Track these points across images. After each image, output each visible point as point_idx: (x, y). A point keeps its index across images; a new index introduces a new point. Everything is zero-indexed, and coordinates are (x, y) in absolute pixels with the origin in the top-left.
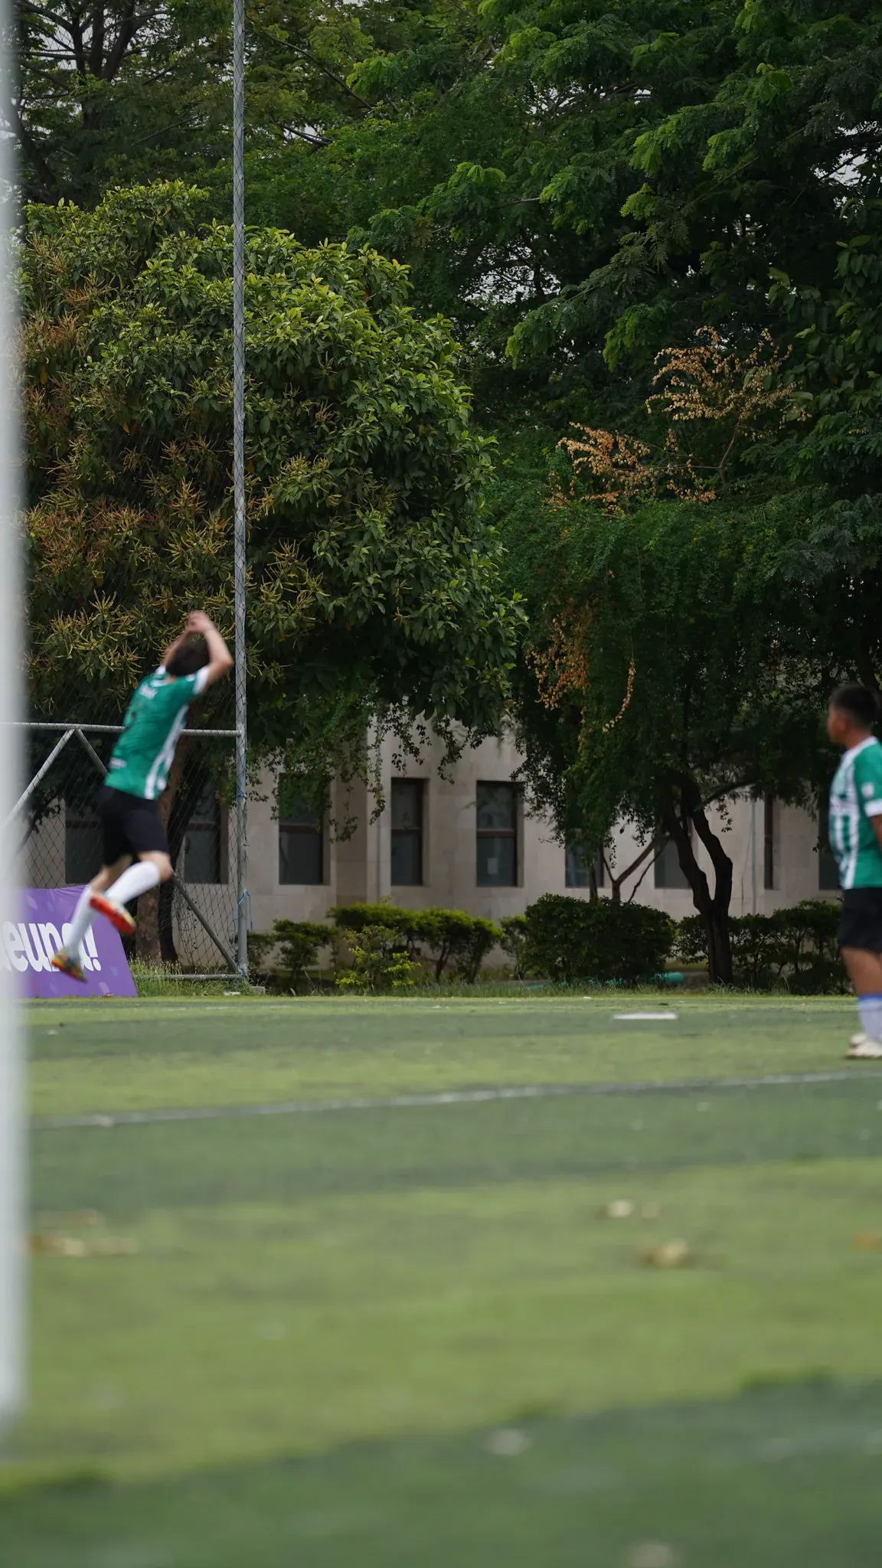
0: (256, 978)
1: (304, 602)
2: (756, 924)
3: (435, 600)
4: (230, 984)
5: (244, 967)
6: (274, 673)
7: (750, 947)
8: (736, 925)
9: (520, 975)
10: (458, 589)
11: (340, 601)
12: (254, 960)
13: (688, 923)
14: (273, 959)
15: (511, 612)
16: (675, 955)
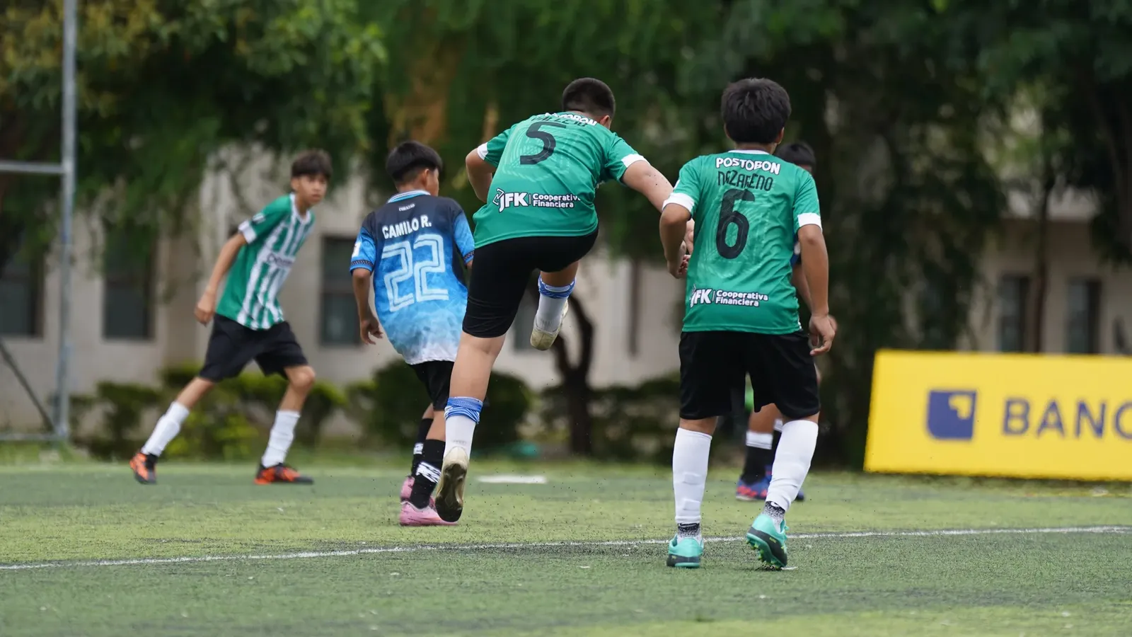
0: (77, 442)
1: (136, 25)
2: (621, 394)
3: (282, 31)
4: (48, 446)
5: (64, 428)
6: (105, 104)
7: (614, 417)
8: (599, 395)
9: (362, 445)
10: (309, 20)
11: (175, 26)
12: (74, 422)
13: (549, 392)
14: (94, 421)
15: (365, 47)
16: (532, 425)
